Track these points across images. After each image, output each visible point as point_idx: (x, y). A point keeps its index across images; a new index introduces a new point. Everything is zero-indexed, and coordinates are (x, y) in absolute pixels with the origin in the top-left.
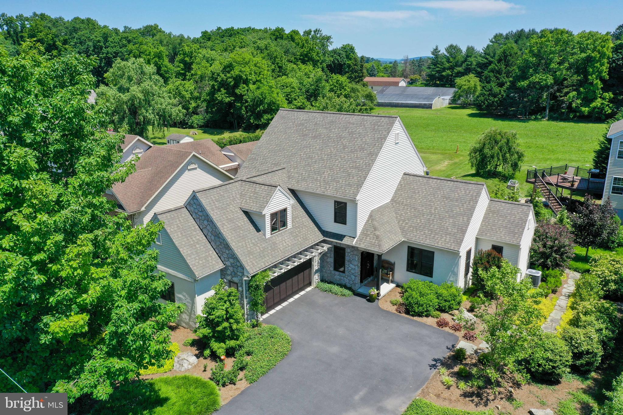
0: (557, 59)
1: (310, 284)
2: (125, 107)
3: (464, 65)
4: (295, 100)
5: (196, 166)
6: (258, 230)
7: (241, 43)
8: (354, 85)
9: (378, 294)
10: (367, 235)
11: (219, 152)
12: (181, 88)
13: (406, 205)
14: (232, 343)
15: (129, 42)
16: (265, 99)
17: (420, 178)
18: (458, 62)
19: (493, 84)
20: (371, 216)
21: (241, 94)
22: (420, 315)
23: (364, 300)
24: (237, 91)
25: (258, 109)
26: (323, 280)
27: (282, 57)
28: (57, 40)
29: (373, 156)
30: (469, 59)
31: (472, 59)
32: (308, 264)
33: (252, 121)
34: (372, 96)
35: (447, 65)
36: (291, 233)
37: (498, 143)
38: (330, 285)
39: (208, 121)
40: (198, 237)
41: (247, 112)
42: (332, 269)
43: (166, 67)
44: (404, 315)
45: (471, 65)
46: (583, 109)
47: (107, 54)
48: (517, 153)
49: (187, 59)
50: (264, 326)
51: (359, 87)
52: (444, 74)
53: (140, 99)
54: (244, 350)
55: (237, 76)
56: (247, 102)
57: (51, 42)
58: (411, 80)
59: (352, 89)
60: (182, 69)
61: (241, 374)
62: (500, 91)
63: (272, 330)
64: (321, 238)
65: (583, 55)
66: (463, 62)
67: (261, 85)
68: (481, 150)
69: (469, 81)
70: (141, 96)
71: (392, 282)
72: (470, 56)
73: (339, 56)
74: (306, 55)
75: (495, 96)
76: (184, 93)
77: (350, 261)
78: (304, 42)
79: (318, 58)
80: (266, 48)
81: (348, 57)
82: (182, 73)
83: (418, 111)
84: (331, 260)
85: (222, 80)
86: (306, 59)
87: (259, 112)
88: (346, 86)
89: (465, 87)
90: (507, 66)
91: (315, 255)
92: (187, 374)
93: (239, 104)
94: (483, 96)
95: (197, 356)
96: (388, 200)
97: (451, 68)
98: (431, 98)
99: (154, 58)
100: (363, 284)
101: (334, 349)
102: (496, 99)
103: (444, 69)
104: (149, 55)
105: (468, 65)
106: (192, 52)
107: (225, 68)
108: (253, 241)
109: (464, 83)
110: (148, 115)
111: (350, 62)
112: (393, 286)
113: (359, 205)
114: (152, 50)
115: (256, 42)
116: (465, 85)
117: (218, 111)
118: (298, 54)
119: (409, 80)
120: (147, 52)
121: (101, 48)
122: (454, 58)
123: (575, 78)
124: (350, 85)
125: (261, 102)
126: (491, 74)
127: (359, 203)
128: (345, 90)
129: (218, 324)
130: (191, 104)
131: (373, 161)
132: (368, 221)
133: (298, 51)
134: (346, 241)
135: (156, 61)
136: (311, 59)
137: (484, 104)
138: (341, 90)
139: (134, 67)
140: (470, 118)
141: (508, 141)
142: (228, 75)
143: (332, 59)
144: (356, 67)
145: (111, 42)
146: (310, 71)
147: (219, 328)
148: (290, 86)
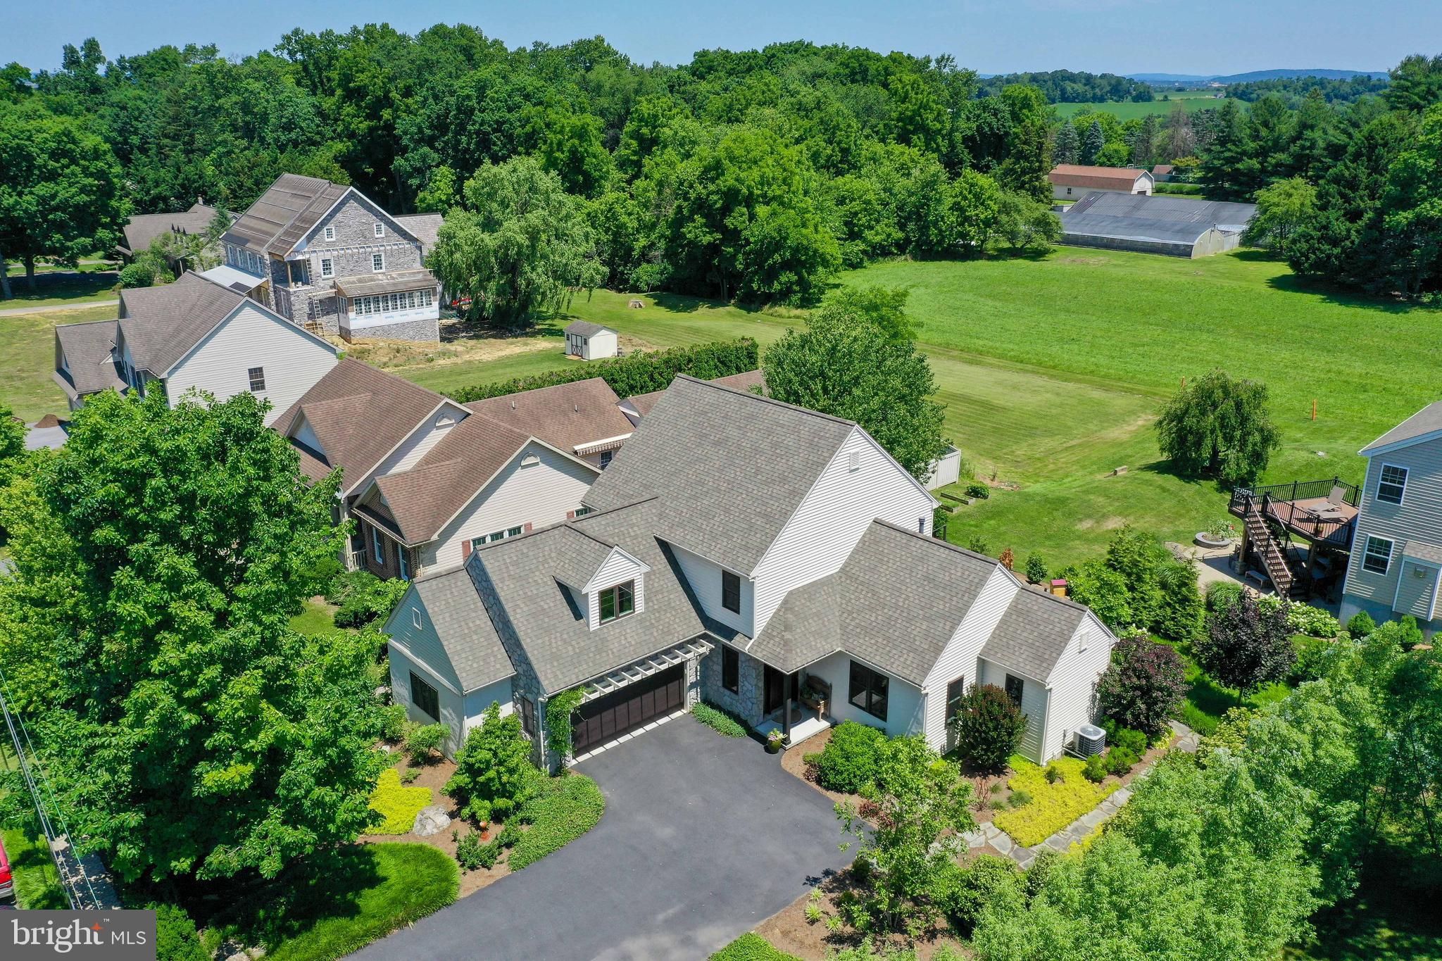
1: (681, 705)
2: (493, 260)
3: (1294, 148)
4: (871, 228)
5: (538, 460)
6: (578, 614)
7: (763, 92)
8: (1009, 197)
9: (786, 741)
10: (771, 637)
11: (613, 407)
12: (617, 208)
13: (862, 583)
14: (501, 803)
15: (527, 97)
16: (786, 239)
17: (898, 534)
18: (1279, 137)
20: (785, 602)
21: (736, 228)
22: (838, 788)
23: (761, 747)
24: (729, 222)
25: (770, 261)
26: (706, 701)
27: (849, 126)
28: (393, 88)
29: (796, 496)
30: (1308, 133)
31: (1317, 134)
32: (677, 673)
33: (755, 286)
34: (1048, 224)
35: (1251, 146)
36: (641, 621)
37: (1216, 407)
38: (714, 712)
39: (671, 278)
40: (478, 622)
41: (747, 266)
42: (720, 684)
43: (595, 157)
44: (813, 785)
45: (1312, 147)
47: (481, 125)
48: (1261, 430)
49: (645, 131)
50: (574, 777)
51: (1022, 200)
52: (1240, 166)
53: (520, 246)
54: (520, 815)
55: (729, 189)
56: (748, 243)
57: (381, 94)
58: (1176, 169)
59: (1005, 205)
60: (635, 153)
61: (506, 852)
62: (1348, 231)
63: (582, 784)
64: (701, 630)
66: (1294, 140)
67: (780, 209)
68: (1179, 418)
69: (1290, 195)
70: (522, 239)
71: (826, 717)
72: (1312, 127)
73: (995, 115)
74: (911, 119)
75: (1335, 242)
76: (624, 219)
77: (744, 676)
78: (909, 87)
79: (938, 126)
80: (818, 106)
81: (1016, 117)
82: (633, 162)
83: (1156, 265)
84: (718, 668)
85: (699, 198)
86: (911, 128)
87: (772, 267)
88: (990, 198)
89: (1275, 209)
90: (1373, 170)
91: (691, 660)
92: (426, 843)
93: (731, 250)
94: (1307, 241)
95: (452, 815)
96: (834, 569)
97: (1262, 153)
98: (1192, 231)
99: (571, 138)
100: (769, 717)
101: (666, 832)
102: (1337, 251)
103: (1243, 156)
104: (561, 132)
105: (1303, 148)
106: (656, 117)
107: (707, 170)
108: (565, 636)
109: (1276, 200)
110: (534, 276)
111: (1019, 130)
112: (824, 724)
113: (756, 585)
114: (565, 122)
115: (798, 93)
116: (1278, 205)
117: (691, 258)
118: (894, 115)
119: (1169, 167)
120: (557, 127)
121: (472, 110)
122: (1272, 130)
124: (999, 195)
125: (777, 245)
126: (1333, 189)
127: (756, 581)
128: (987, 208)
129: (480, 772)
130: (637, 240)
131: (794, 507)
132: (779, 610)
133: (894, 110)
134: (737, 643)
135: (573, 145)
136: (923, 128)
137: (1308, 259)
138: (976, 207)
139: (514, 180)
140: (1271, 290)
141: (1239, 405)
142: (712, 187)
143: (974, 126)
144: (1026, 147)
145: (492, 99)
146: (913, 161)
147: (481, 779)
148: (860, 198)
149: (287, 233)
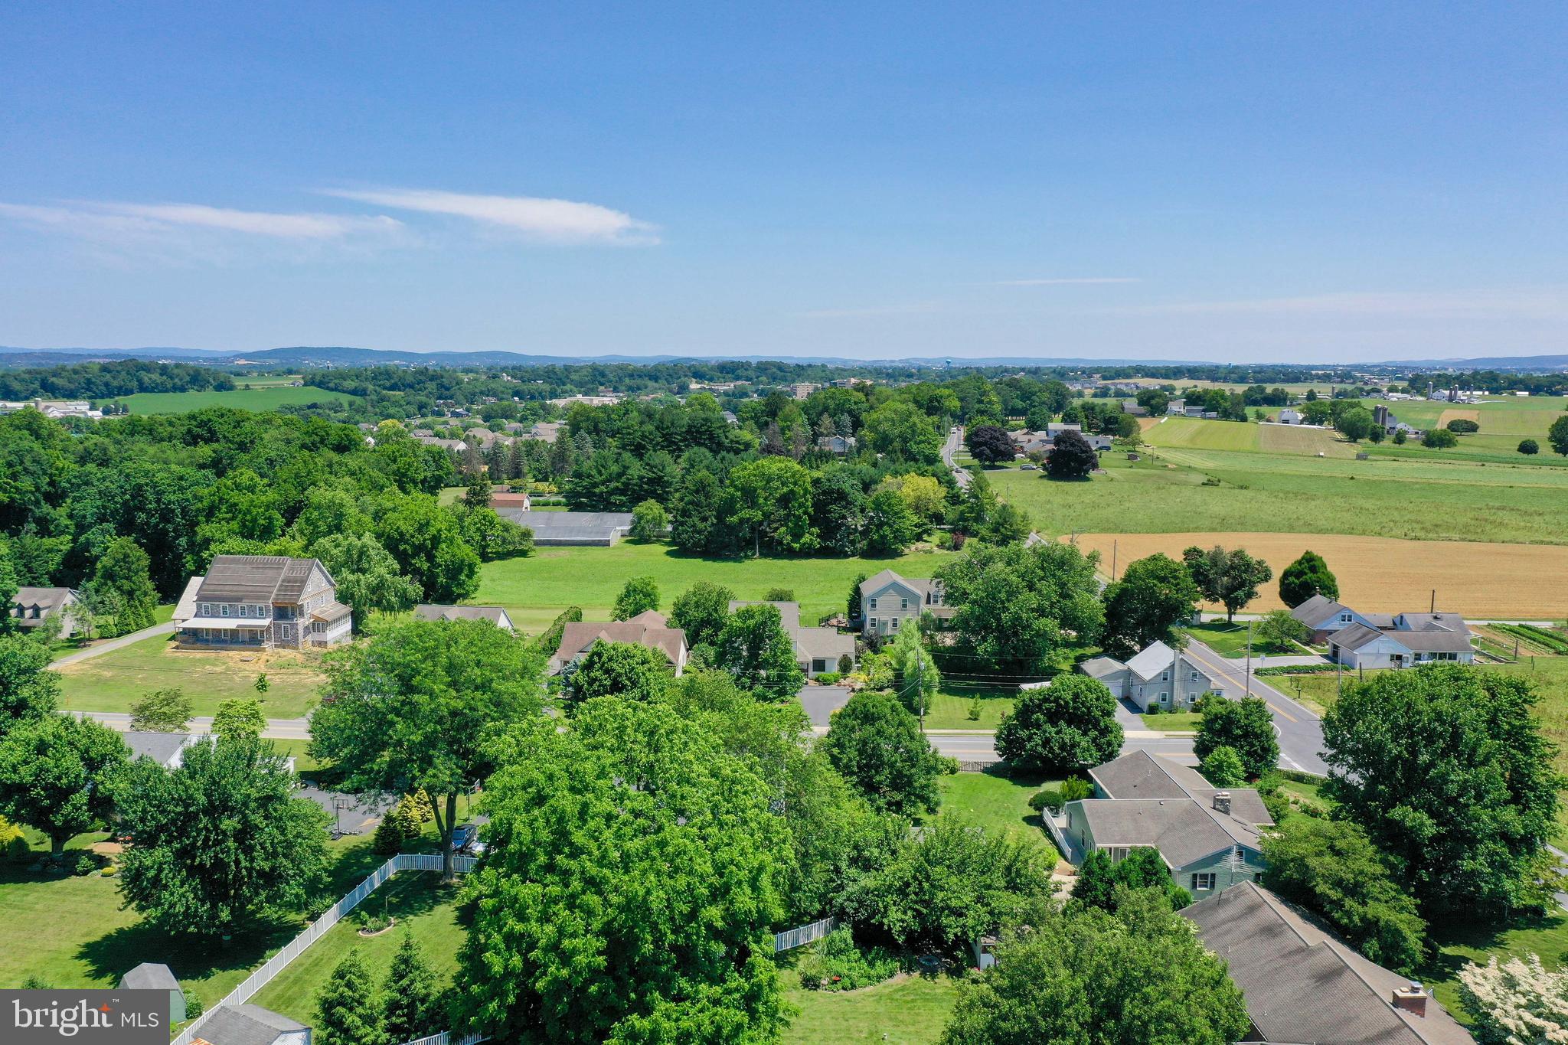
0: (763, 494)
19: (696, 519)
24: (434, 554)
33: (453, 590)
34: (529, 535)
35: (599, 478)
46: (795, 545)
52: (597, 490)
55: (434, 535)
59: (504, 526)
62: (705, 527)
65: (785, 489)
69: (651, 509)
75: (700, 532)
90: (707, 497)
102: (702, 536)
103: (595, 485)
109: (643, 509)
111: (441, 473)
116: (646, 514)
123: (782, 512)
149: (279, 590)
